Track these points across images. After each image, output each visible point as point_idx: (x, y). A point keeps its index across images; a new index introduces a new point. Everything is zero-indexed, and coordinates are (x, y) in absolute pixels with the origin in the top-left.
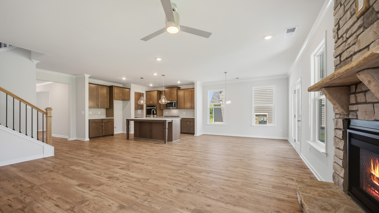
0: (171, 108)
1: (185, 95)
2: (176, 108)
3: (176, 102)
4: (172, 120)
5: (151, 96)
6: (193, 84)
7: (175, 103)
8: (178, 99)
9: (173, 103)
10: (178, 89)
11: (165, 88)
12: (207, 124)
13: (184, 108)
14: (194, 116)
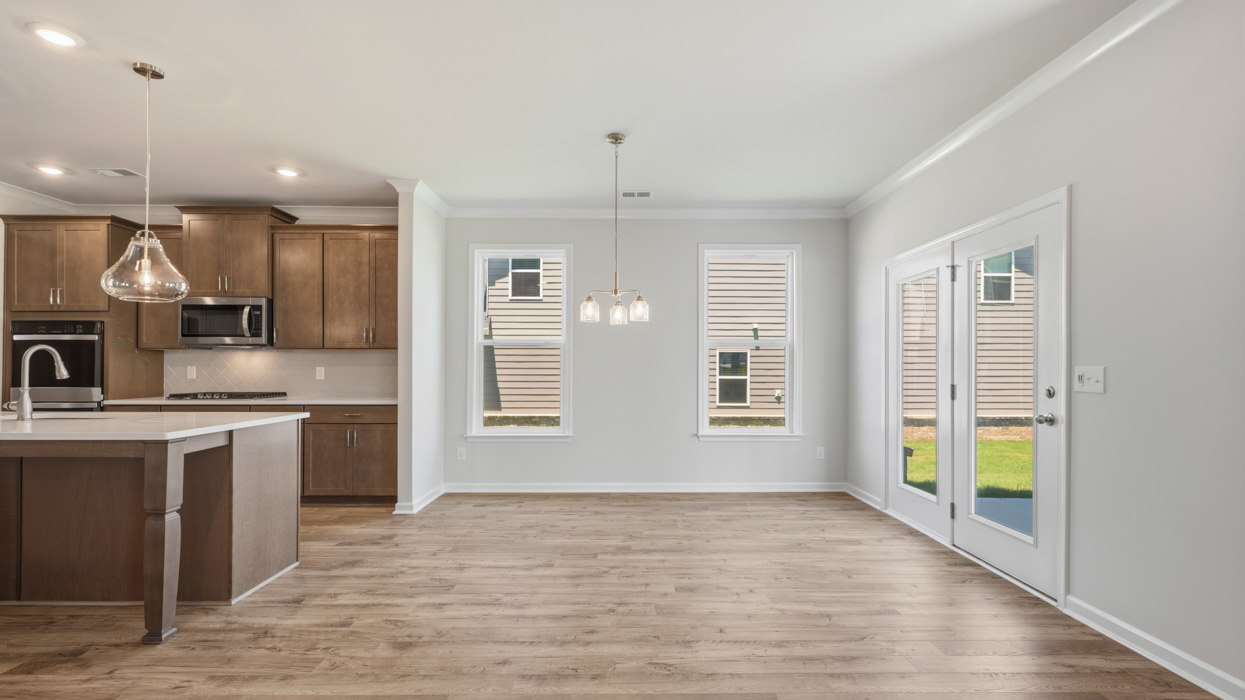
0: (228, 340)
1: (331, 267)
2: (263, 340)
3: (263, 302)
4: (230, 433)
5: (53, 252)
6: (388, 199)
7: (256, 308)
8: (278, 282)
9: (239, 309)
10: (281, 228)
11: (178, 207)
12: (468, 434)
13: (318, 341)
14: (395, 395)
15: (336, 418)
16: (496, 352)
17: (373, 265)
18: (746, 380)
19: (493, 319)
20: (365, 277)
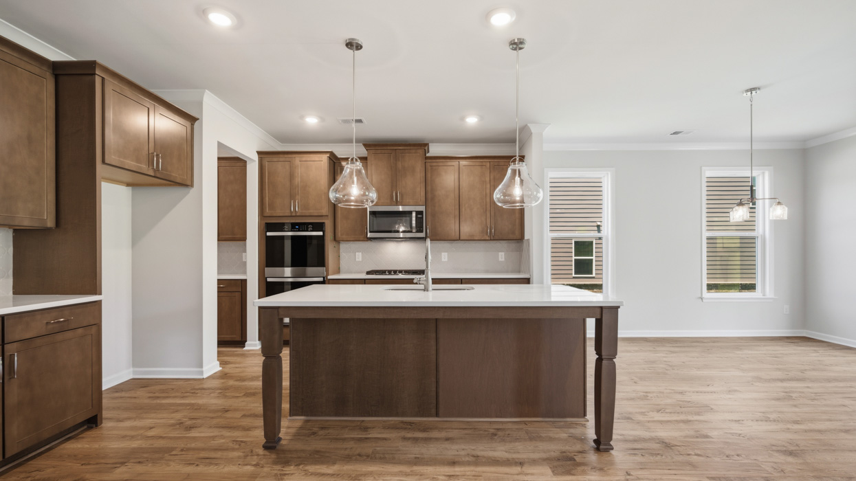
0: (401, 235)
1: (464, 185)
5: (291, 177)
9: (410, 213)
13: (458, 238)
18: (592, 260)
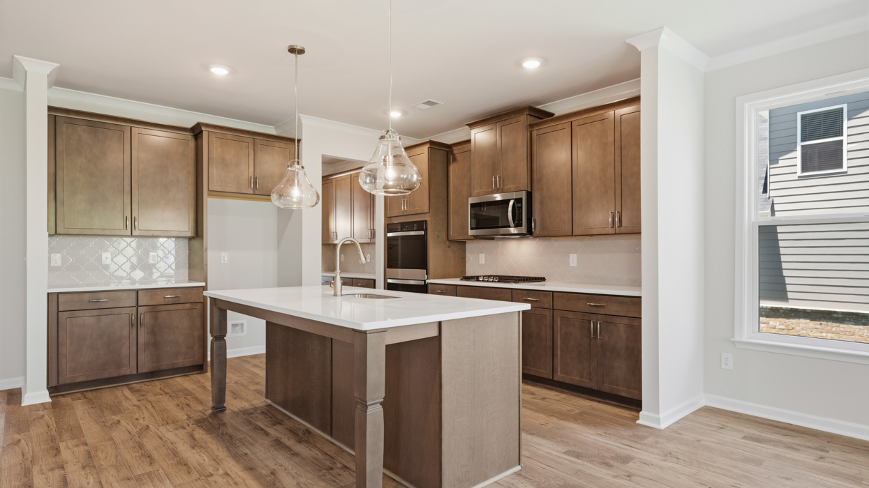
2: (524, 229)
3: (524, 196)
4: (439, 324)
7: (518, 201)
8: (536, 176)
10: (537, 124)
11: (467, 125)
12: (737, 338)
14: (637, 283)
15: (581, 306)
16: (779, 229)
17: (618, 144)
19: (776, 200)
20: (610, 158)
